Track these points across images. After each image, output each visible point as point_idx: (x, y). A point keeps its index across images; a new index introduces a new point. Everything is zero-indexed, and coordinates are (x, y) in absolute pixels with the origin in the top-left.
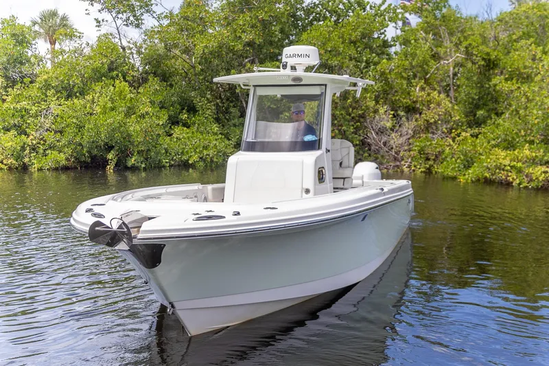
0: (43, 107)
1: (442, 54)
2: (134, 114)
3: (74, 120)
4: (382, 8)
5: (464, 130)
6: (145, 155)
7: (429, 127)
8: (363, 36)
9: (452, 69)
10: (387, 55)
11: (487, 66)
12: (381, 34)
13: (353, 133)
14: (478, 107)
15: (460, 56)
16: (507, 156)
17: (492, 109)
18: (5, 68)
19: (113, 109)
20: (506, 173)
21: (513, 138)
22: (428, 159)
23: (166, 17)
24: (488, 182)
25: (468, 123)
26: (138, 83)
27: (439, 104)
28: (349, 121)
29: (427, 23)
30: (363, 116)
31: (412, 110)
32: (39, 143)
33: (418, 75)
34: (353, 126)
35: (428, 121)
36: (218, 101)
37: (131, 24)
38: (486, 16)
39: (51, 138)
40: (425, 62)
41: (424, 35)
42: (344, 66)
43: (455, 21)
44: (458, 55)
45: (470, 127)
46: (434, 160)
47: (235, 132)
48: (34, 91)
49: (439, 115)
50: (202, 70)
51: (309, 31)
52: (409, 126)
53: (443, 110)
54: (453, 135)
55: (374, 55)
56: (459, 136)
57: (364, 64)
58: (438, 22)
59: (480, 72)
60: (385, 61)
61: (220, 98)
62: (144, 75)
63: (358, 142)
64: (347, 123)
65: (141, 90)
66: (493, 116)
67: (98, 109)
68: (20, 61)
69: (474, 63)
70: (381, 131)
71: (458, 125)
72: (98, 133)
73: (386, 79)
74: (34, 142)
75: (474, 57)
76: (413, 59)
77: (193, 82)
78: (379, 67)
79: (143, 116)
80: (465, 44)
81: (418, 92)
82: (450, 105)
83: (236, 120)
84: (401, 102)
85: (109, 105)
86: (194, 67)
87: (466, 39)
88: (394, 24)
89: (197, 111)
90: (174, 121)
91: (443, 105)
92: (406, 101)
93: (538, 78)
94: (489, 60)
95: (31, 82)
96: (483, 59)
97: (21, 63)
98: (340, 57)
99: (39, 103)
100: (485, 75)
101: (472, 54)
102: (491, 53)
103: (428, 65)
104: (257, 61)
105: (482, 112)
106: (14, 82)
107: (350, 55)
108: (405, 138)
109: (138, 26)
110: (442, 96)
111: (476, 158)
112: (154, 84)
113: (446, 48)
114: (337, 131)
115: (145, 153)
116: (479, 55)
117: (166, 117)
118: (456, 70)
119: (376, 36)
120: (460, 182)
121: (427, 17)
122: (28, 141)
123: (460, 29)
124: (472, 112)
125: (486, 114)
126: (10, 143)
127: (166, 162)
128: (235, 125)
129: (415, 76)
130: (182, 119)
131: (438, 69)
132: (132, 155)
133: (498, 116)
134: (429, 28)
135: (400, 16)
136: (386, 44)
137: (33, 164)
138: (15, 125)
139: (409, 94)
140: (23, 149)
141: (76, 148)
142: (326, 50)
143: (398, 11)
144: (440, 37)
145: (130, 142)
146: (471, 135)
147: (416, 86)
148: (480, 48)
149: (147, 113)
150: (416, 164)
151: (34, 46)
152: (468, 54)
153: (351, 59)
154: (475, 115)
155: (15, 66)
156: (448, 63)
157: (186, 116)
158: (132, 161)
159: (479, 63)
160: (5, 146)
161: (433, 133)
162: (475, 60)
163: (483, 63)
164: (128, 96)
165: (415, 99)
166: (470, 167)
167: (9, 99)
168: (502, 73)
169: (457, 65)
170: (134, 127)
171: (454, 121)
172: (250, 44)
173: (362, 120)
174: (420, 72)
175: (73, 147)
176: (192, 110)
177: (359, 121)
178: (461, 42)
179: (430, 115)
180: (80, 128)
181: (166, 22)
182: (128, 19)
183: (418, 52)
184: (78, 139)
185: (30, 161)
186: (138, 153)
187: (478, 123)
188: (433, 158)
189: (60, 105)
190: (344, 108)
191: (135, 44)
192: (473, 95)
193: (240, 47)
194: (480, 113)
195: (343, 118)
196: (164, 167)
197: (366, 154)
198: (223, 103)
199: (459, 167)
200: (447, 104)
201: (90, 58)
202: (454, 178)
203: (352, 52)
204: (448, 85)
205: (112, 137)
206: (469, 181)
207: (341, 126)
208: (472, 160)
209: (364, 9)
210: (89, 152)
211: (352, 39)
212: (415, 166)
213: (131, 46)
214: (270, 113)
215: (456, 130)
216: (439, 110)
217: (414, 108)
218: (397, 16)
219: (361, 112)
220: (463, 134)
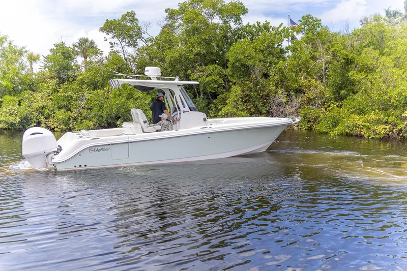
0: (80, 95)
1: (317, 57)
2: (132, 98)
3: (98, 102)
4: (280, 30)
5: (332, 103)
7: (310, 101)
8: (268, 47)
9: (324, 65)
10: (283, 58)
11: (347, 62)
12: (279, 45)
13: (262, 106)
14: (341, 88)
15: (329, 57)
16: (360, 119)
17: (351, 90)
18: (59, 73)
19: (120, 95)
20: (360, 129)
21: (364, 108)
22: (309, 121)
23: (150, 40)
24: (348, 135)
25: (335, 99)
27: (316, 87)
29: (308, 37)
30: (267, 95)
31: (299, 91)
32: (78, 116)
33: (303, 69)
34: (262, 102)
35: (309, 98)
37: (131, 45)
38: (345, 32)
39: (85, 112)
40: (307, 61)
41: (306, 45)
42: (256, 65)
43: (325, 36)
45: (337, 101)
46: (313, 122)
48: (75, 86)
49: (316, 94)
50: (171, 71)
51: (234, 45)
52: (297, 101)
53: (319, 91)
54: (325, 106)
55: (275, 58)
56: (329, 107)
57: (268, 64)
58: (315, 37)
59: (342, 67)
60: (281, 61)
64: (258, 100)
66: (351, 94)
67: (111, 96)
68: (67, 68)
69: (338, 61)
70: (279, 105)
71: (328, 100)
72: (111, 109)
73: (283, 73)
74: (75, 115)
75: (338, 58)
76: (299, 60)
78: (278, 66)
79: (136, 99)
80: (332, 49)
81: (302, 80)
82: (323, 88)
84: (292, 86)
85: (118, 93)
86: (166, 69)
87: (333, 46)
88: (287, 39)
91: (319, 88)
92: (296, 86)
93: (378, 70)
94: (348, 59)
95: (73, 81)
96: (344, 59)
97: (68, 70)
99: (78, 92)
100: (345, 68)
101: (337, 56)
102: (349, 55)
103: (308, 63)
104: (203, 65)
105: (344, 92)
106: (64, 81)
107: (260, 58)
108: (294, 109)
109: (134, 46)
110: (318, 82)
111: (340, 120)
113: (320, 52)
114: (252, 105)
116: (341, 56)
117: (150, 99)
118: (327, 65)
119: (276, 46)
120: (330, 135)
121: (307, 34)
122: (72, 115)
123: (329, 41)
124: (337, 91)
125: (346, 93)
126: (62, 116)
129: (300, 70)
131: (315, 65)
133: (354, 94)
134: (309, 40)
135: (291, 34)
136: (282, 51)
137: (75, 128)
138: (64, 106)
139: (297, 81)
140: (69, 119)
141: (99, 118)
142: (245, 56)
143: (289, 31)
144: (316, 46)
146: (337, 106)
147: (301, 76)
148: (342, 52)
149: (139, 97)
150: (302, 124)
151: (75, 60)
152: (334, 55)
153: (260, 61)
154: (340, 93)
155: (64, 72)
156: (322, 62)
159: (341, 61)
160: (59, 117)
161: (313, 105)
164: (128, 88)
165: (301, 85)
166: (337, 126)
167: (61, 90)
168: (356, 67)
169: (327, 63)
171: (326, 98)
172: (198, 54)
173: (267, 98)
174: (304, 68)
175: (97, 118)
177: (265, 99)
178: (329, 48)
179: (310, 94)
180: (101, 106)
181: (150, 44)
182: (129, 42)
183: (302, 55)
184: (100, 113)
185: (73, 126)
187: (342, 99)
188: (313, 120)
189: (90, 93)
190: (256, 91)
191: (132, 56)
192: (338, 81)
193: (192, 56)
194: (342, 92)
195: (256, 97)
199: (329, 126)
200: (321, 87)
201: (106, 65)
202: (326, 133)
203: (261, 56)
204: (322, 75)
205: (118, 112)
206: (336, 135)
207: (255, 102)
208: (338, 121)
209: (269, 31)
210: (106, 121)
211: (261, 49)
213: (130, 58)
214: (211, 95)
215: (327, 103)
216: (316, 91)
217: (300, 90)
218: (289, 34)
219: (265, 93)
220: (332, 105)
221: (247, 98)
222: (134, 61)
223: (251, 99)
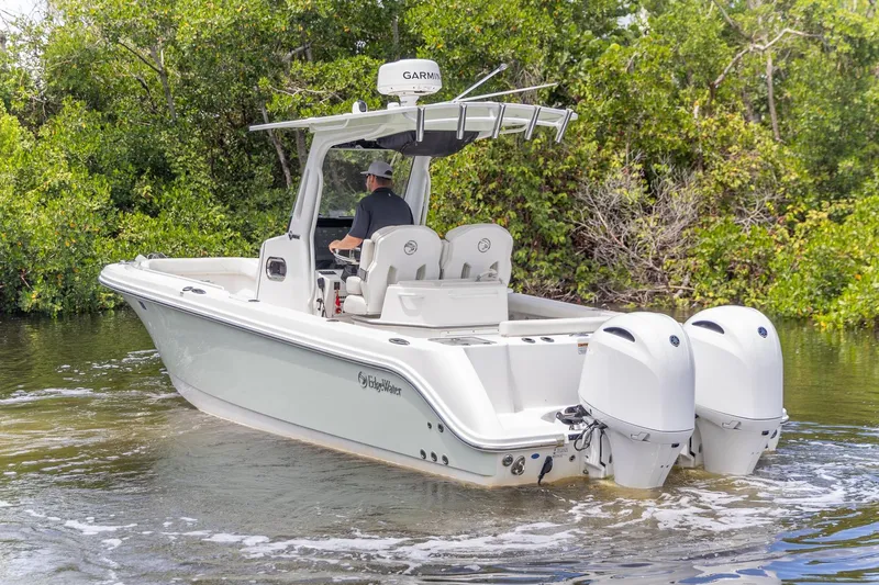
1: (745, 31)
2: (32, 187)
5: (813, 206)
6: (63, 282)
7: (728, 200)
9: (770, 63)
10: (618, 33)
11: (859, 53)
13: (550, 217)
14: (840, 151)
15: (791, 35)
22: (731, 276)
25: (819, 189)
26: (38, 115)
27: (748, 146)
28: (540, 190)
30: (570, 176)
31: (687, 160)
33: (694, 77)
34: (550, 199)
35: (725, 185)
36: (216, 151)
40: (709, 48)
42: (528, 60)
44: (788, 30)
45: (826, 198)
46: (746, 277)
47: (265, 221)
49: (751, 170)
50: (185, 81)
52: (683, 198)
53: (760, 159)
54: (788, 217)
55: (588, 33)
56: (803, 220)
57: (567, 54)
60: (614, 46)
61: (221, 142)
62: (52, 98)
63: (562, 239)
64: (534, 193)
65: (44, 131)
66: (876, 170)
69: (825, 49)
70: (618, 213)
71: (796, 193)
73: (622, 88)
75: (827, 35)
76: (681, 41)
77: (160, 109)
78: (602, 62)
79: (54, 192)
80: (804, 5)
81: (695, 119)
82: (774, 148)
83: (266, 194)
84: (659, 141)
86: (163, 75)
89: (174, 176)
90: (123, 201)
91: (758, 148)
92: (673, 139)
94: (862, 40)
96: (849, 39)
98: (519, 39)
100: (852, 75)
101: (821, 29)
102: (865, 26)
105: (850, 164)
107: (542, 33)
108: (677, 225)
110: (754, 125)
111: (850, 270)
112: (75, 115)
113: (756, 14)
115: (60, 278)
116: (837, 30)
117: (105, 193)
118: (781, 64)
120: (820, 327)
124: (824, 162)
125: (859, 167)
127: (109, 299)
128: (261, 207)
129: (685, 81)
130: (140, 197)
132: (32, 283)
136: (612, 9)
139: (676, 121)
142: (485, 25)
145: (26, 252)
146: (830, 217)
147: (692, 104)
148: (839, 13)
149: (63, 185)
150: (705, 286)
152: (812, 27)
154: (833, 169)
156: (763, 54)
157: (149, 187)
158: (30, 300)
159: (839, 49)
161: (741, 213)
162: (828, 41)
163: (847, 47)
164: (19, 147)
165: (691, 135)
166: (839, 293)
169: (783, 53)
170: (36, 219)
171: (787, 185)
173: (571, 186)
174: (698, 72)
176: (163, 173)
177: (564, 189)
179: (732, 171)
183: (689, 24)
186: (45, 278)
187: (841, 189)
188: (745, 272)
190: (527, 158)
191: (26, 25)
192: (827, 124)
194: (846, 164)
195: (526, 182)
196: (104, 309)
197: (583, 267)
198: (229, 156)
199: (811, 293)
200: (768, 145)
204: (764, 101)
206: (841, 326)
207: (523, 200)
208: (839, 275)
212: (702, 294)
215: (794, 205)
216: (750, 158)
217: (689, 156)
219: (564, 167)
220: (813, 214)
221: (492, 186)
222: (35, 44)
223: (509, 191)
